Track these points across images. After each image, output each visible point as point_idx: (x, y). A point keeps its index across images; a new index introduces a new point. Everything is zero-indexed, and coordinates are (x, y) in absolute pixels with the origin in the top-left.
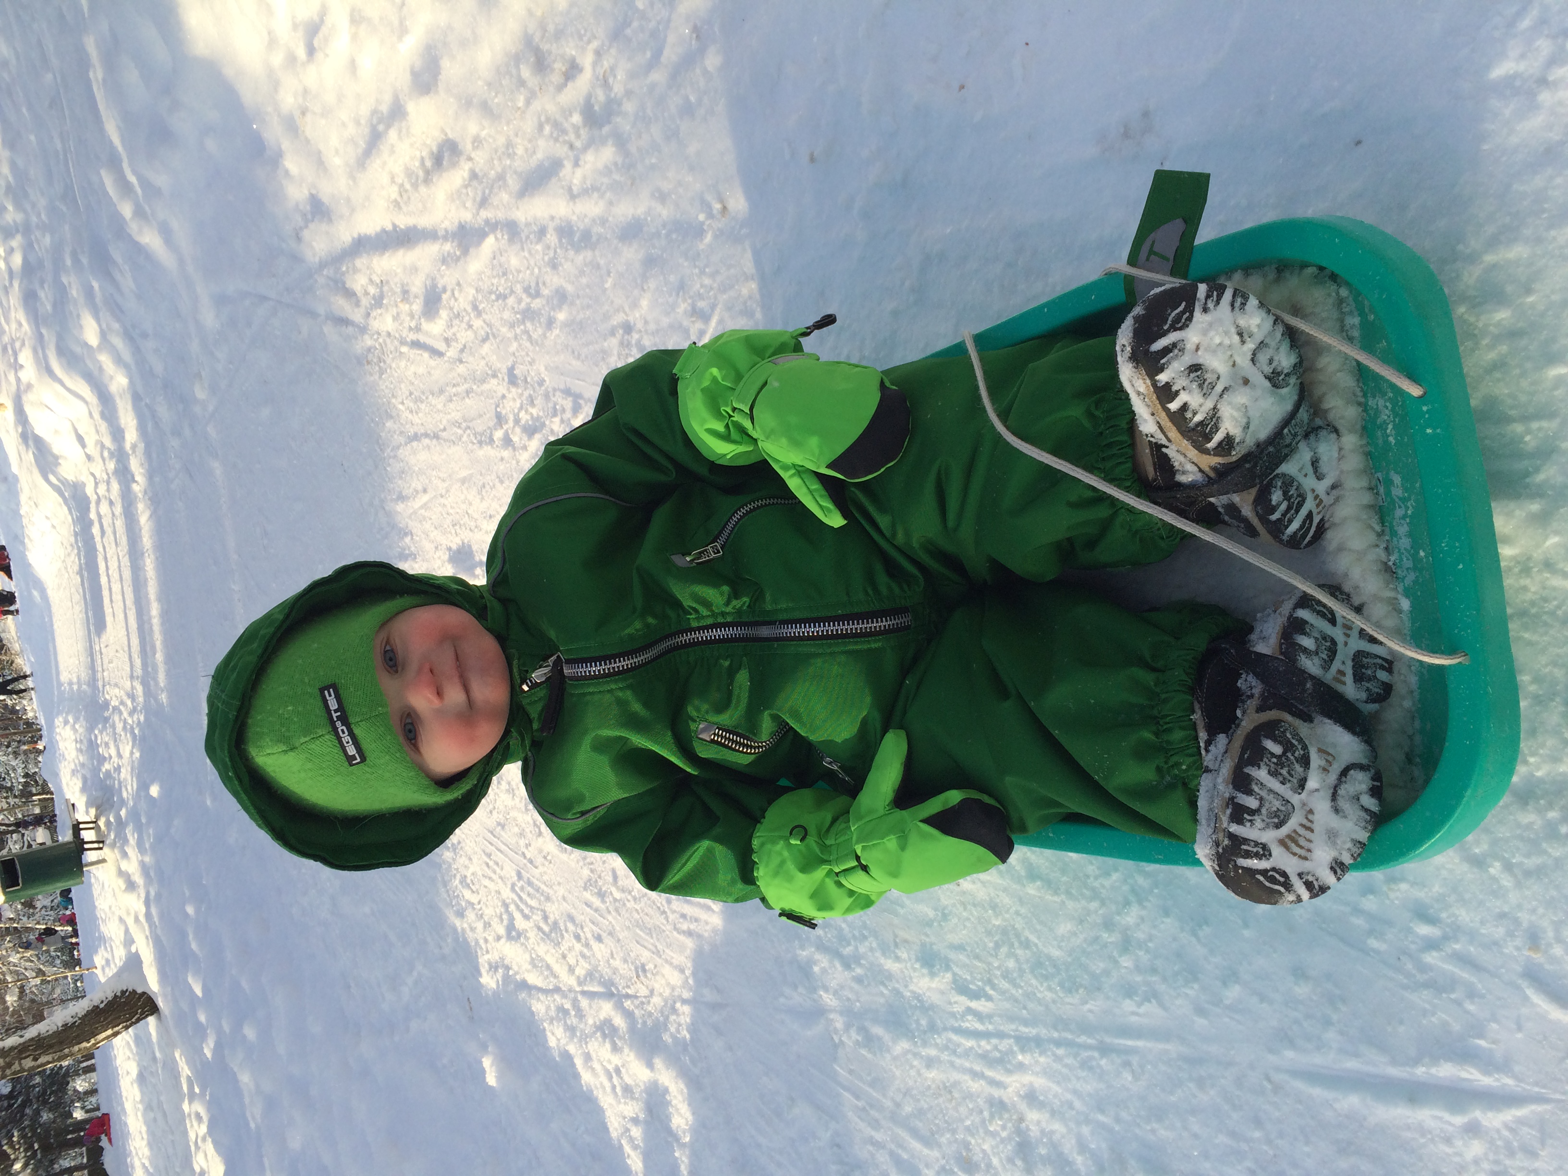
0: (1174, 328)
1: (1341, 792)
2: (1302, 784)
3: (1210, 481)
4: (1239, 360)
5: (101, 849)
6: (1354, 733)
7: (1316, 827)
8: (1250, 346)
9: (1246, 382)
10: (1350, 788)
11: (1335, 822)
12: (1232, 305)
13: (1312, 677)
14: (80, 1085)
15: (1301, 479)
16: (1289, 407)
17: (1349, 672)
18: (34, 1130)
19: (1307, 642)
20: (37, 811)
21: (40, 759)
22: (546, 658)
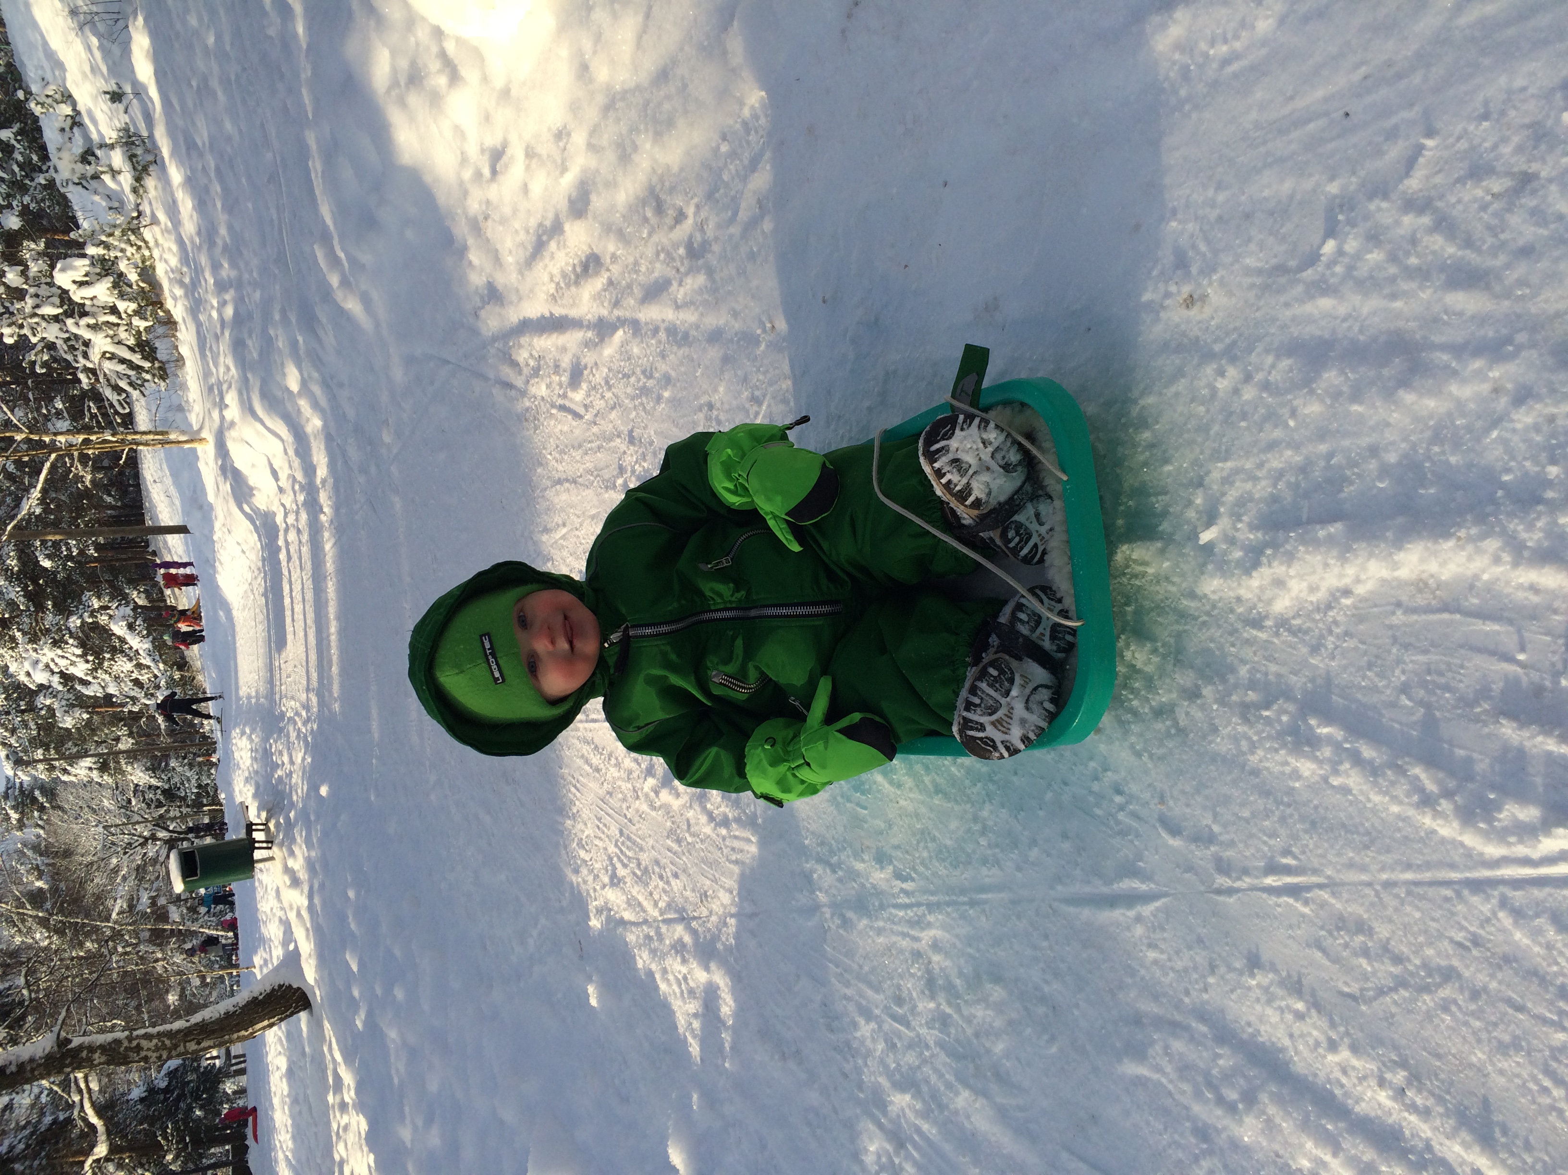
0: (943, 439)
1: (1032, 699)
2: (1007, 694)
3: (977, 524)
4: (983, 457)
5: (270, 848)
6: (1044, 668)
7: (1014, 717)
8: (990, 449)
9: (988, 469)
10: (1037, 697)
11: (1026, 715)
12: (979, 427)
13: (1022, 635)
14: (229, 1087)
15: (1027, 524)
16: (1018, 483)
17: (1048, 634)
18: (186, 1124)
19: (1023, 616)
20: (206, 820)
21: (213, 771)
22: (619, 627)
